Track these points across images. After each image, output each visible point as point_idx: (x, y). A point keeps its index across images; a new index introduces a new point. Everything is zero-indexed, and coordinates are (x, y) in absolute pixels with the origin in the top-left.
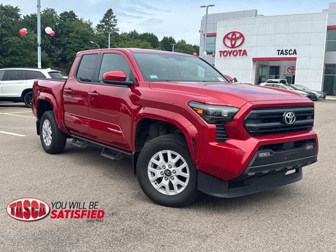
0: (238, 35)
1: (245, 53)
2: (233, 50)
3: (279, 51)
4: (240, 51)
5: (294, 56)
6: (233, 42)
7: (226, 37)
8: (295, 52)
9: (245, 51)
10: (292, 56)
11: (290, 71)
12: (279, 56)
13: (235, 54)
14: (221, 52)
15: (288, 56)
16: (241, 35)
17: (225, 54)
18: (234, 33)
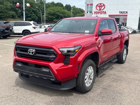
0: (102, 5)
3: (120, 12)
6: (100, 8)
7: (97, 5)
8: (127, 12)
13: (101, 13)
15: (124, 14)
16: (104, 5)
17: (97, 13)
18: (101, 4)
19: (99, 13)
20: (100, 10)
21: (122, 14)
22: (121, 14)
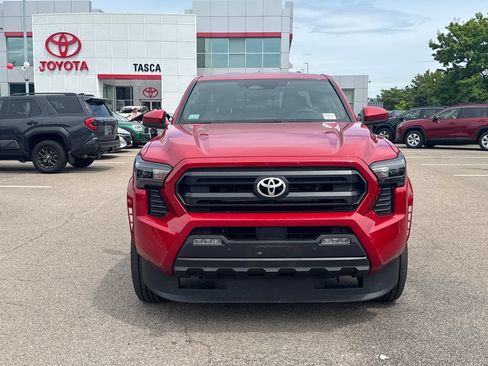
0: (70, 39)
1: (84, 66)
2: (65, 60)
3: (136, 65)
4: (77, 63)
5: (158, 73)
6: (63, 49)
7: (50, 39)
8: (158, 68)
9: (84, 63)
10: (154, 73)
11: (147, 94)
12: (137, 73)
13: (69, 66)
14: (43, 63)
15: (149, 73)
16: (75, 39)
17: (52, 66)
18: (63, 35)
19: (60, 66)
20: (63, 55)
21: (145, 73)
22: (141, 73)
